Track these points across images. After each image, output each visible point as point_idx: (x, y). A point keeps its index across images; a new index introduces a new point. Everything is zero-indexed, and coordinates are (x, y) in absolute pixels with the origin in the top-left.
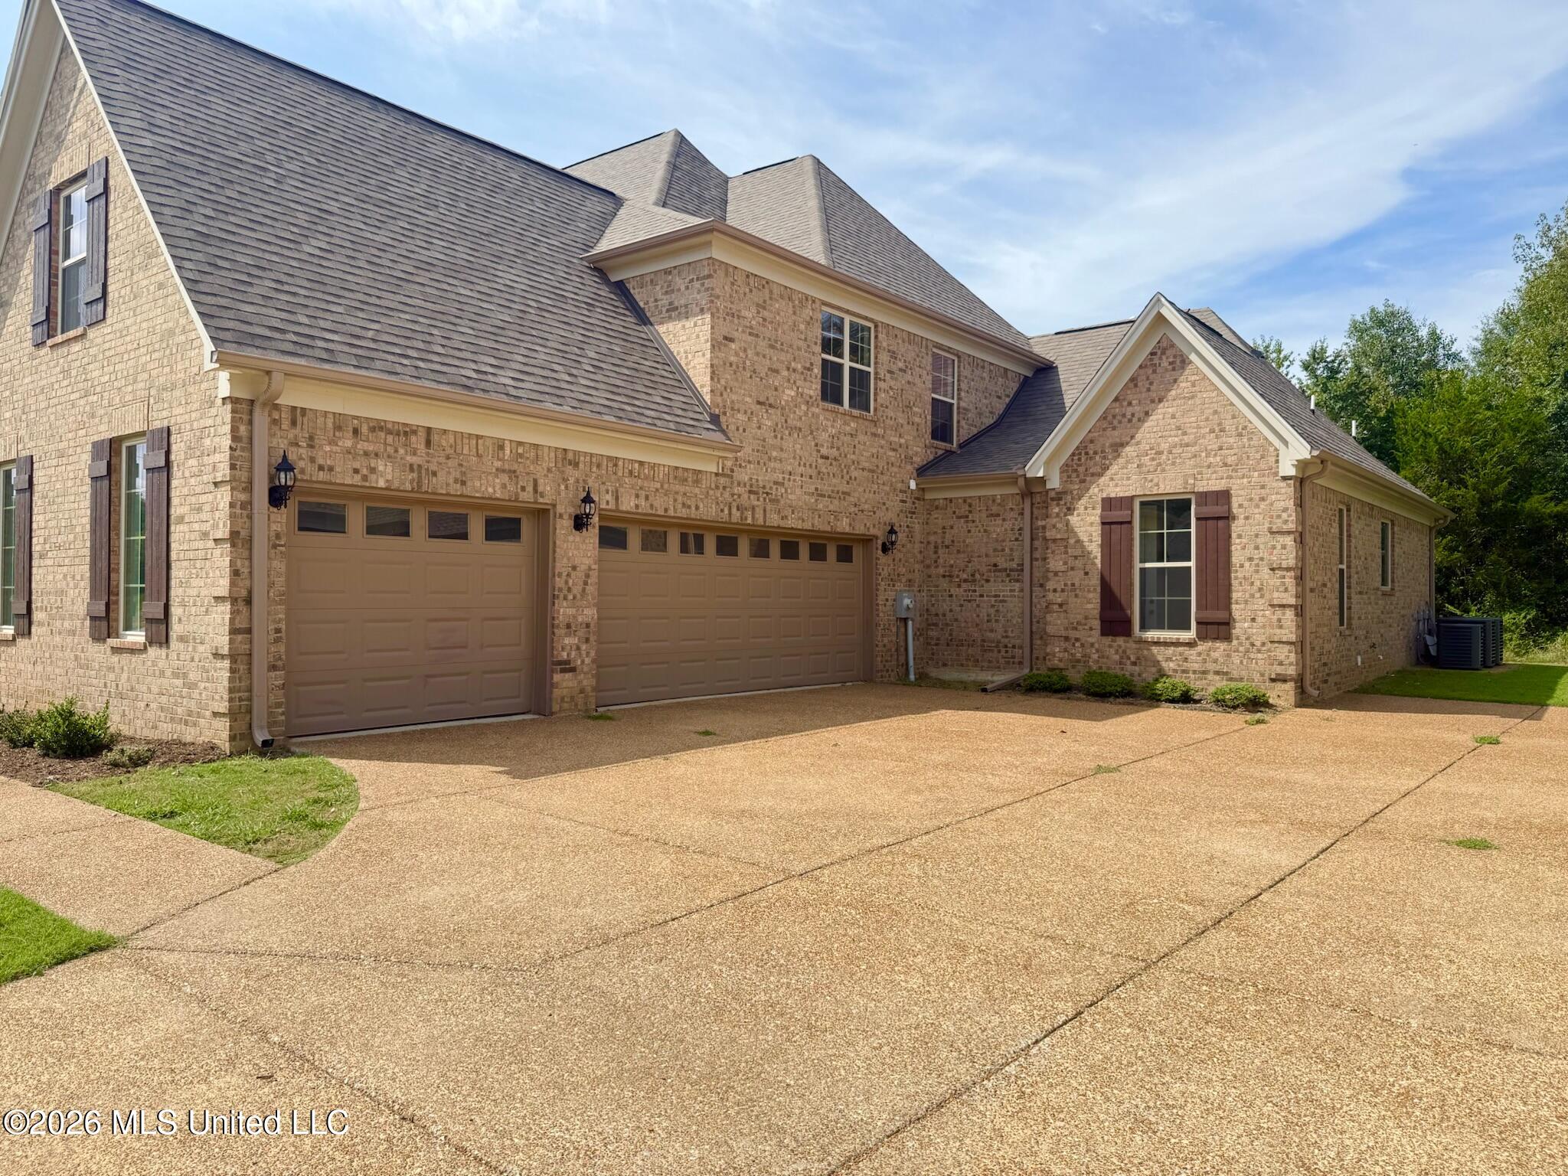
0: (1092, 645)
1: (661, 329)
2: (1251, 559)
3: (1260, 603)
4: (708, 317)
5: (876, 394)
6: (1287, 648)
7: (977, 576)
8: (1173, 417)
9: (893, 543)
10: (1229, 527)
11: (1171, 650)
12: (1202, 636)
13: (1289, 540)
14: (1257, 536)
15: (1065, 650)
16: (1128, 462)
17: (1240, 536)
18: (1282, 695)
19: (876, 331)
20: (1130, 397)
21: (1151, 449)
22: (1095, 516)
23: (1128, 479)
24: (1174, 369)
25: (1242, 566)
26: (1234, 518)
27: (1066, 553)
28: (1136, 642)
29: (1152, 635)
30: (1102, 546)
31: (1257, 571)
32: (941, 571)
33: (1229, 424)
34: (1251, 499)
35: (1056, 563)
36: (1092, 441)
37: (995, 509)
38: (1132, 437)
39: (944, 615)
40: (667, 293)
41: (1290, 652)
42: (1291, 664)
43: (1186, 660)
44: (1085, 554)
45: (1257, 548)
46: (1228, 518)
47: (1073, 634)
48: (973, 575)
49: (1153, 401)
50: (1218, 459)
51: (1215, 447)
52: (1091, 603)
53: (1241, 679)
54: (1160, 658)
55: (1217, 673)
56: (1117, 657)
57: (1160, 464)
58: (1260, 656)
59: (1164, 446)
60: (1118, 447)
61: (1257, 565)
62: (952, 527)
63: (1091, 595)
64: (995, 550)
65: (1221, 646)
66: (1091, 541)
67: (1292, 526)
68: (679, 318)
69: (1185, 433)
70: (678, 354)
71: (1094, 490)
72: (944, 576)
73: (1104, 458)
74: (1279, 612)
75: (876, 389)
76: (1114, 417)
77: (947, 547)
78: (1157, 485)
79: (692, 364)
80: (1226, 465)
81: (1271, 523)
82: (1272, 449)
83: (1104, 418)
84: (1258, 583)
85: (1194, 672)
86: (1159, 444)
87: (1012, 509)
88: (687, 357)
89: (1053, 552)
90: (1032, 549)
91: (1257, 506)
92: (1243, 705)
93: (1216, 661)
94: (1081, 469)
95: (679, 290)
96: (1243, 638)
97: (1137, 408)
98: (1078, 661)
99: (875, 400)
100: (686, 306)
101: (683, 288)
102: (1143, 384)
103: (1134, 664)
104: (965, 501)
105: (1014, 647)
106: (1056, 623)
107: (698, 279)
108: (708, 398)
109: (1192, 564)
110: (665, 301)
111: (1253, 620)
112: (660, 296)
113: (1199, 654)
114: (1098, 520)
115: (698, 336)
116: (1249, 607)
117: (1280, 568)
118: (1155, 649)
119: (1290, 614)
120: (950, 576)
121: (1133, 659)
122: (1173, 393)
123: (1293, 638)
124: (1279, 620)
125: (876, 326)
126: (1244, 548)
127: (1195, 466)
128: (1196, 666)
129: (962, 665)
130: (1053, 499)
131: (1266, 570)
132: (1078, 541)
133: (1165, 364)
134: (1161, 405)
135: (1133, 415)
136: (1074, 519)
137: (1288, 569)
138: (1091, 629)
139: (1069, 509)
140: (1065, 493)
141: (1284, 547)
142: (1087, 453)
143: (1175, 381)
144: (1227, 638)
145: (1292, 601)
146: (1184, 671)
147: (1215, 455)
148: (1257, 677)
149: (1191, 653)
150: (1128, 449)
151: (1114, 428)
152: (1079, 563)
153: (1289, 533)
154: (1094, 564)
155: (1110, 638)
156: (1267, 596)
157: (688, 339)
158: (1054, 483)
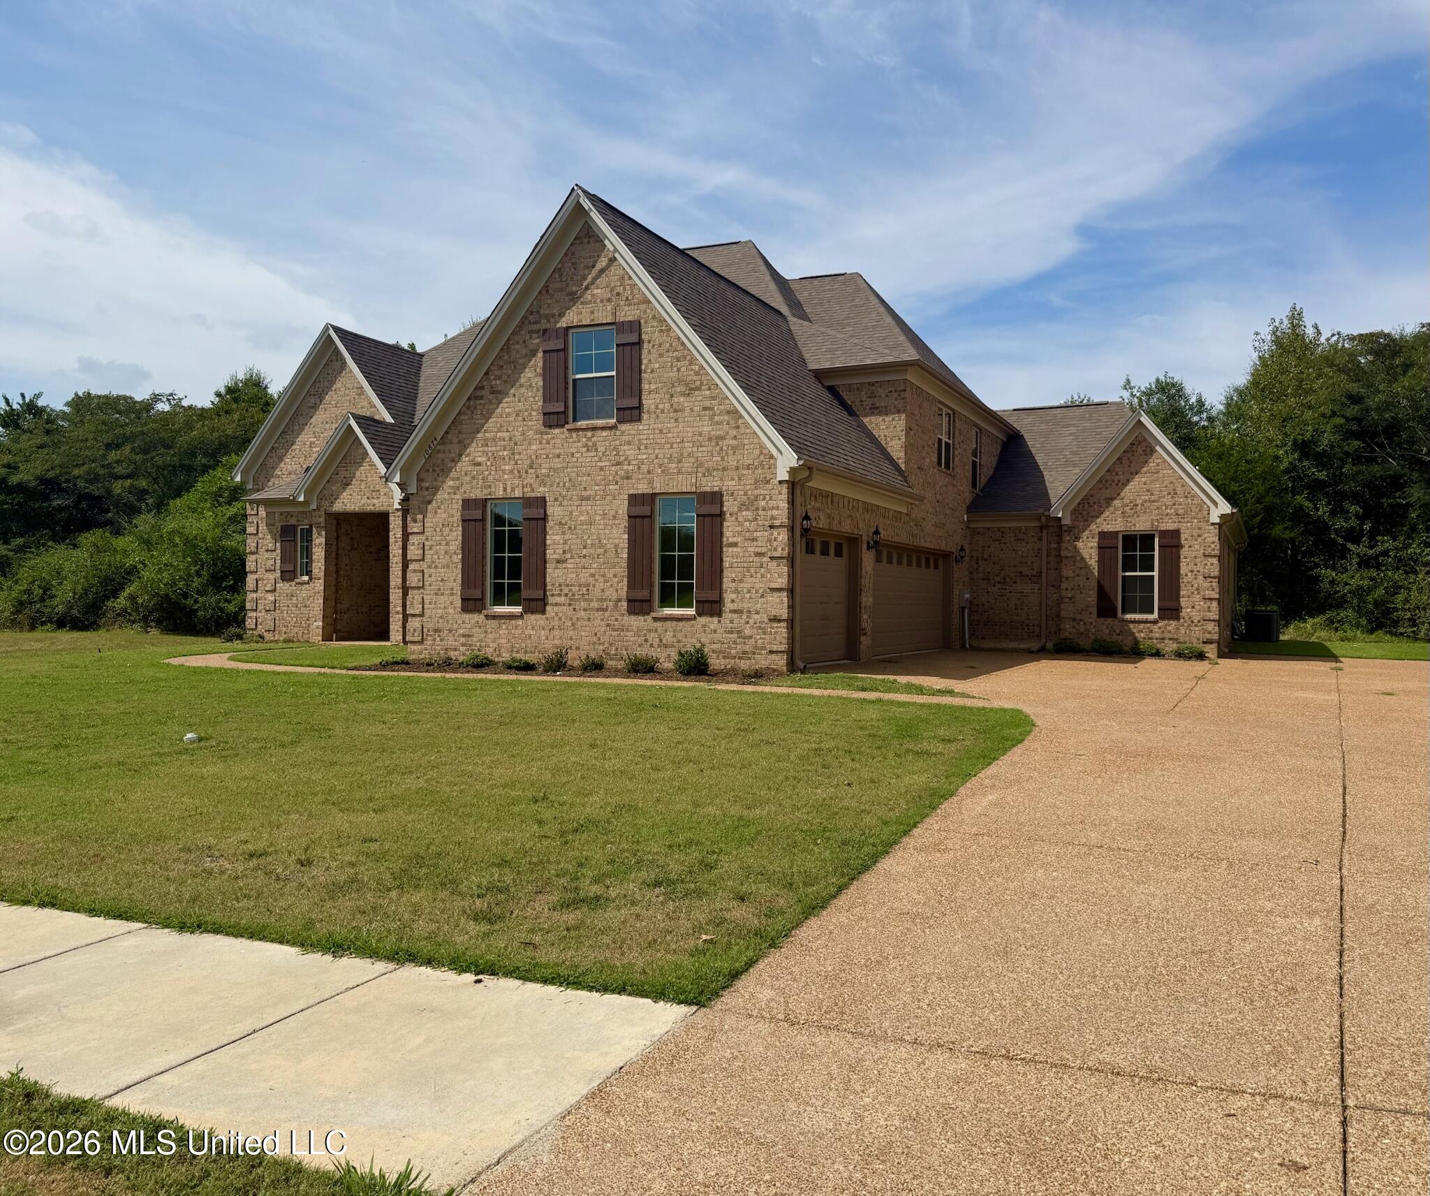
0: (1091, 623)
1: (866, 420)
2: (1192, 571)
3: (1197, 597)
4: (903, 416)
5: (953, 458)
6: (1213, 623)
7: (1008, 579)
8: (1145, 484)
9: (962, 557)
10: (1179, 552)
11: (1142, 626)
12: (1161, 617)
13: (1215, 561)
14: (1196, 557)
15: (1074, 627)
16: (1116, 510)
17: (1185, 558)
18: (1211, 651)
19: (954, 417)
20: (1117, 470)
21: (1131, 502)
22: (1094, 543)
23: (1116, 520)
24: (1145, 455)
25: (1186, 575)
26: (1182, 547)
27: (1075, 565)
28: (1120, 621)
29: (1129, 616)
30: (1099, 561)
31: (1196, 579)
32: (981, 575)
33: (1179, 490)
34: (1192, 536)
35: (1067, 572)
36: (1092, 496)
37: (1021, 536)
38: (1119, 495)
39: (983, 605)
40: (870, 397)
41: (1215, 626)
42: (1215, 633)
43: (1151, 632)
44: (1087, 567)
45: (1196, 565)
46: (1179, 546)
47: (1078, 617)
48: (1004, 579)
49: (1132, 473)
50: (1173, 511)
51: (1171, 503)
52: (1092, 597)
53: (1185, 643)
54: (1134, 631)
55: (1170, 639)
56: (1107, 631)
57: (1136, 512)
58: (1197, 628)
59: (1139, 502)
60: (1109, 501)
61: (1196, 575)
62: (989, 547)
63: (1091, 592)
64: (1021, 563)
65: (1174, 623)
66: (1091, 558)
67: (1217, 552)
68: (880, 414)
69: (1152, 494)
70: (879, 436)
71: (1093, 526)
72: (983, 579)
73: (1100, 506)
74: (1208, 603)
75: (953, 455)
76: (1106, 481)
77: (986, 560)
78: (1135, 525)
79: (890, 444)
80: (1177, 514)
81: (1204, 550)
82: (1205, 506)
83: (1100, 481)
84: (1196, 585)
85: (1157, 639)
86: (1136, 500)
87: (1033, 536)
88: (886, 440)
89: (1066, 565)
90: (1048, 563)
91: (1196, 540)
92: (1195, 656)
93: (1170, 632)
94: (1085, 513)
95: (880, 396)
96: (1187, 618)
97: (1122, 477)
98: (1082, 634)
99: (953, 462)
100: (886, 407)
101: (883, 395)
102: (1125, 462)
103: (1119, 634)
104: (999, 530)
105: (1033, 626)
106: (1067, 610)
107: (895, 391)
108: (903, 466)
109: (1156, 573)
110: (869, 402)
111: (1193, 607)
112: (864, 399)
113: (1160, 628)
114: (1096, 545)
115: (895, 427)
116: (1191, 599)
117: (1210, 577)
118: (1131, 626)
119: (1215, 604)
120: (988, 579)
121: (1118, 631)
122: (1145, 469)
123: (1217, 617)
124: (1209, 607)
125: (954, 414)
126: (1188, 564)
127: (1159, 515)
128: (1157, 635)
129: (996, 638)
130: (1065, 531)
131: (1201, 578)
132: (1083, 558)
133: (1140, 451)
134: (1137, 476)
135: (1119, 481)
136: (1080, 544)
137: (1214, 578)
138: (1091, 613)
139: (1076, 538)
140: (1074, 527)
141: (1212, 564)
142: (1088, 503)
143: (1146, 462)
144: (1177, 618)
145: (1217, 596)
146: (1150, 639)
147: (1171, 508)
148: (1195, 641)
149: (1155, 628)
150: (1116, 502)
151: (1107, 489)
152: (1083, 572)
153: (1215, 556)
154: (1093, 573)
155: (1103, 619)
156: (1201, 593)
157: (887, 428)
158: (1067, 521)
